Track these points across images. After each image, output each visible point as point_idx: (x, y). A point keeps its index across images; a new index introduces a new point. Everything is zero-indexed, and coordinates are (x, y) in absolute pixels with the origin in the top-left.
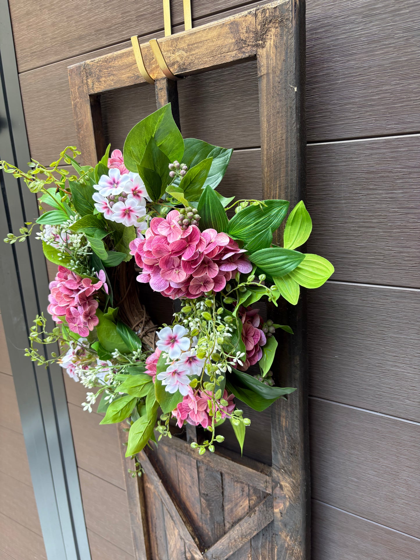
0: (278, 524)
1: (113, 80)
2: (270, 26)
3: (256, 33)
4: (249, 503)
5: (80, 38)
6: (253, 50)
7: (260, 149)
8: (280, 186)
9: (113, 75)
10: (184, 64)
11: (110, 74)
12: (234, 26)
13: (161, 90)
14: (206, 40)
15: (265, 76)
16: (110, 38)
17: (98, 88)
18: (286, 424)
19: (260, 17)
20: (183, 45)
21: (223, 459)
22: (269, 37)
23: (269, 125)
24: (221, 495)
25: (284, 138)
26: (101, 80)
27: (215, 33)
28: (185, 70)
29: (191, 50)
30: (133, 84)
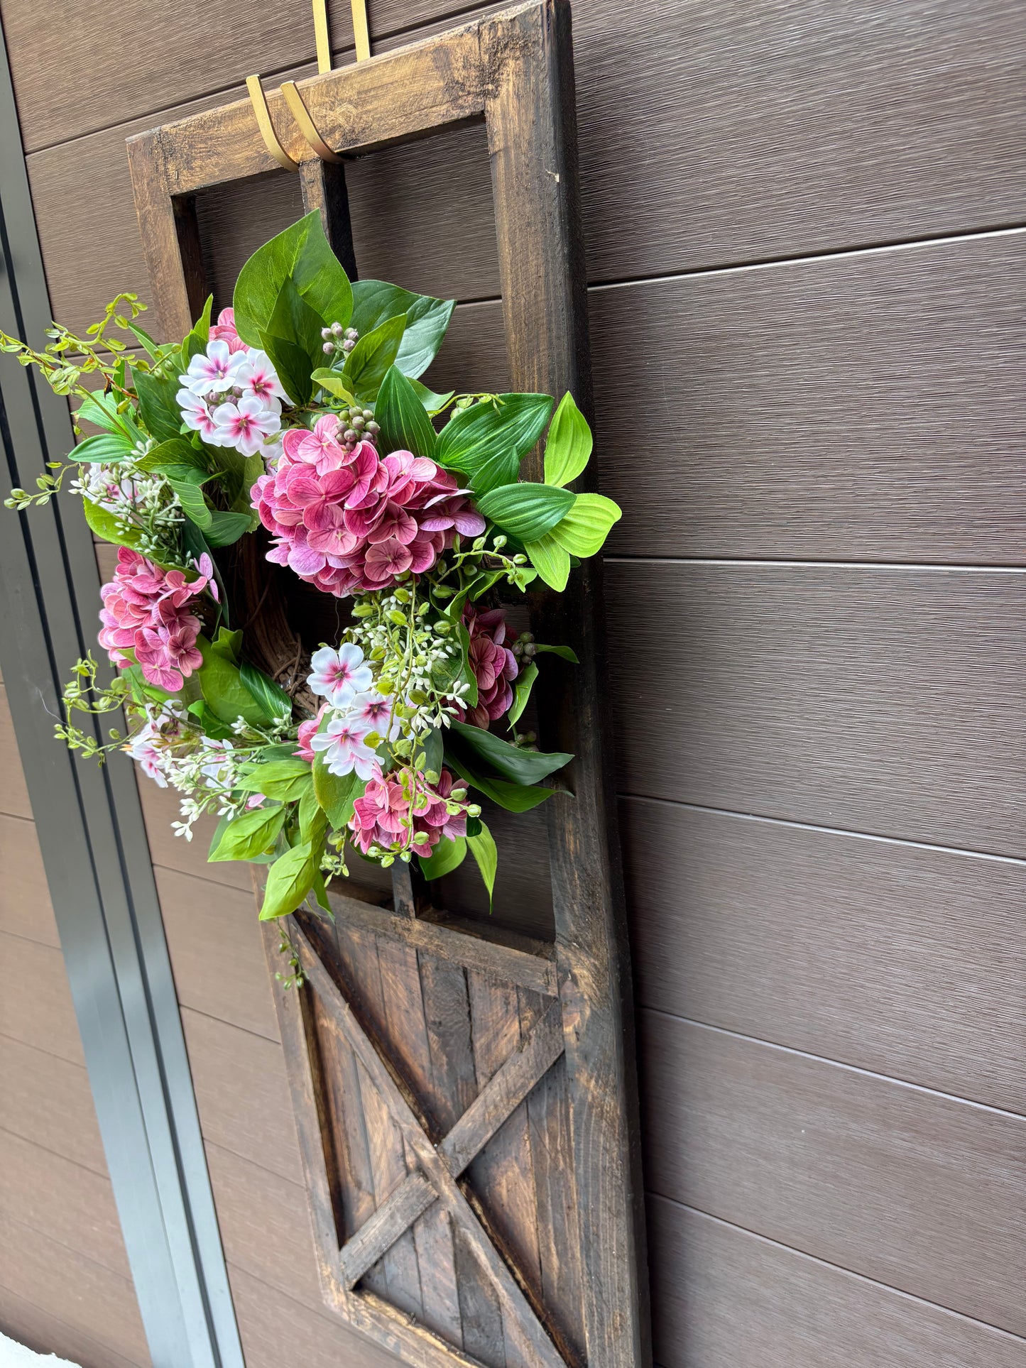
0: (573, 1058)
1: (217, 165)
2: (505, 55)
3: (481, 69)
4: (520, 1028)
5: (151, 78)
6: (478, 103)
7: (500, 301)
8: (539, 369)
9: (218, 154)
10: (353, 131)
11: (211, 153)
12: (442, 55)
13: (311, 185)
14: (392, 83)
15: (502, 154)
16: (212, 79)
17: (190, 182)
18: (576, 847)
19: (486, 36)
20: (348, 92)
21: (466, 937)
22: (505, 76)
23: (514, 249)
24: (468, 1019)
25: (542, 273)
26: (194, 165)
27: (407, 69)
28: (354, 144)
29: (365, 102)
30: (257, 172)
